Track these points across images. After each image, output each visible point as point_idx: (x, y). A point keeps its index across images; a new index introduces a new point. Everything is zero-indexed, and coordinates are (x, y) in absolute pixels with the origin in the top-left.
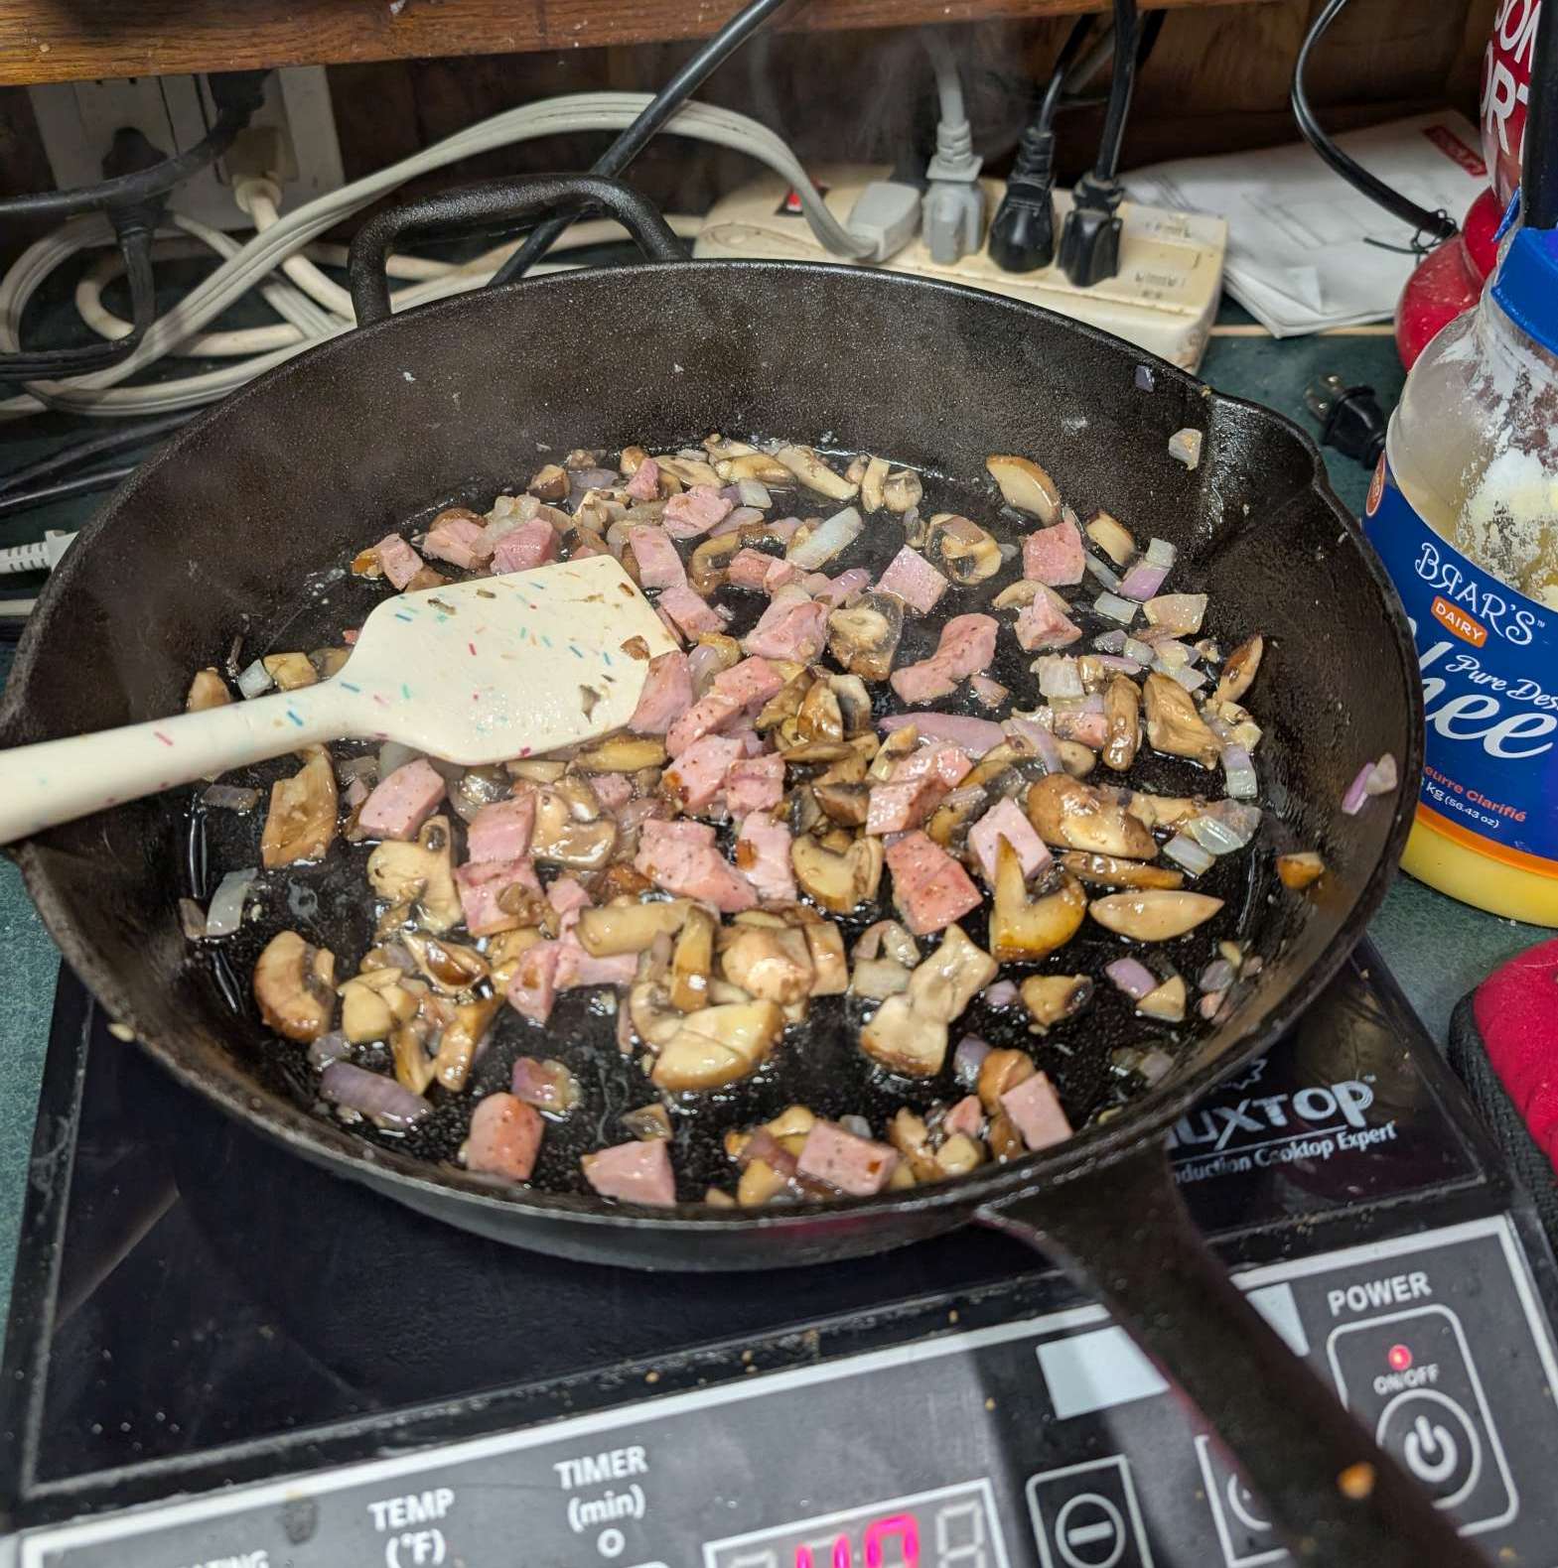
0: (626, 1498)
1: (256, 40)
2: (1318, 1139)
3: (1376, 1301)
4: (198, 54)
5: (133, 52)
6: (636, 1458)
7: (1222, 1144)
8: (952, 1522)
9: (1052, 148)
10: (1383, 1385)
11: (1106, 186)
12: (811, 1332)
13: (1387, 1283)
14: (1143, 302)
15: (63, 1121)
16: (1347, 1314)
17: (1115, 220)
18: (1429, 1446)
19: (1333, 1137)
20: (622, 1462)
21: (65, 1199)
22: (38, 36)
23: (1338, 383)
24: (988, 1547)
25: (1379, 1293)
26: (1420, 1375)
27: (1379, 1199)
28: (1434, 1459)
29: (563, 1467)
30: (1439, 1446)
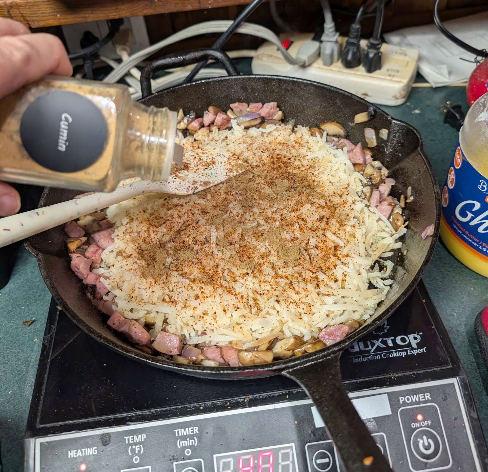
0: (193, 441)
1: (117, 10)
2: (402, 351)
3: (414, 401)
4: (101, 15)
5: (83, 15)
6: (196, 430)
7: (372, 351)
8: (283, 454)
9: (360, 30)
10: (414, 425)
11: (376, 42)
12: (247, 398)
13: (418, 395)
14: (388, 78)
15: (53, 326)
16: (405, 404)
17: (379, 52)
19: (406, 351)
20: (192, 431)
21: (52, 348)
22: (57, 12)
23: (450, 104)
24: (293, 462)
25: (415, 398)
26: (426, 423)
27: (418, 371)
28: (427, 448)
29: (176, 431)
30: (429, 444)
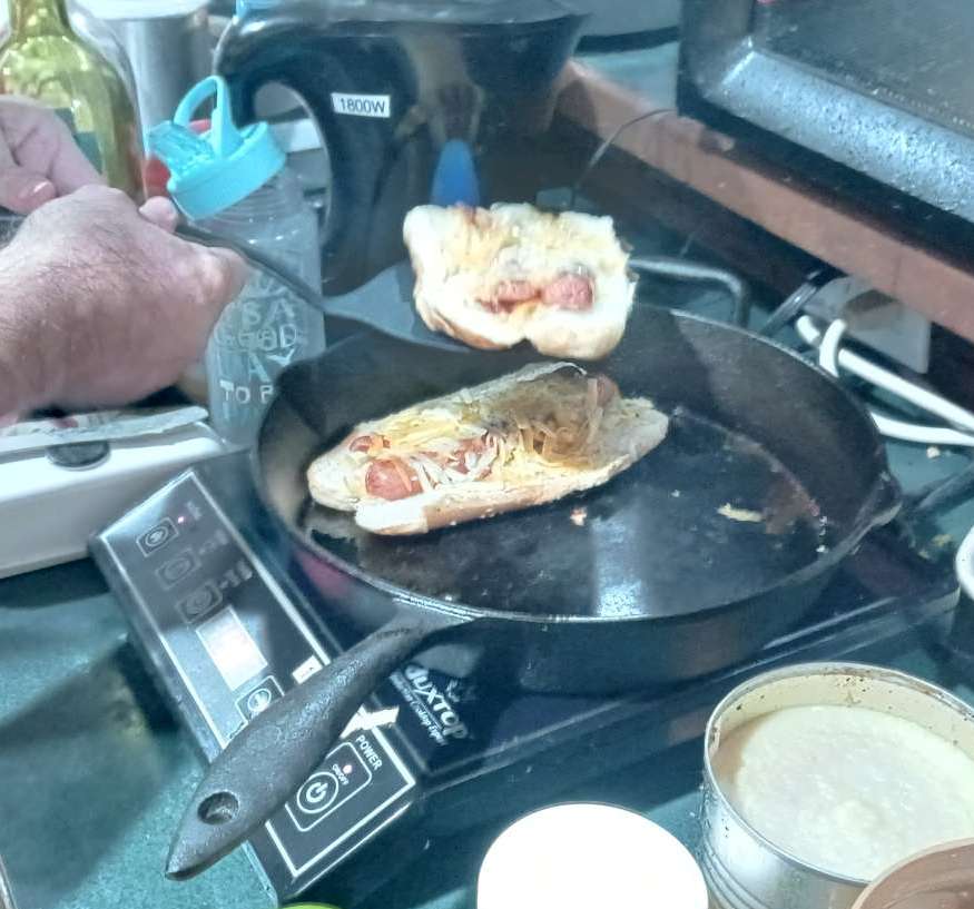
2: (430, 719)
7: (417, 691)
10: (336, 768)
13: (374, 753)
16: (357, 745)
18: (318, 791)
19: (433, 724)
25: (369, 752)
26: (343, 779)
28: (314, 794)
30: (318, 795)
